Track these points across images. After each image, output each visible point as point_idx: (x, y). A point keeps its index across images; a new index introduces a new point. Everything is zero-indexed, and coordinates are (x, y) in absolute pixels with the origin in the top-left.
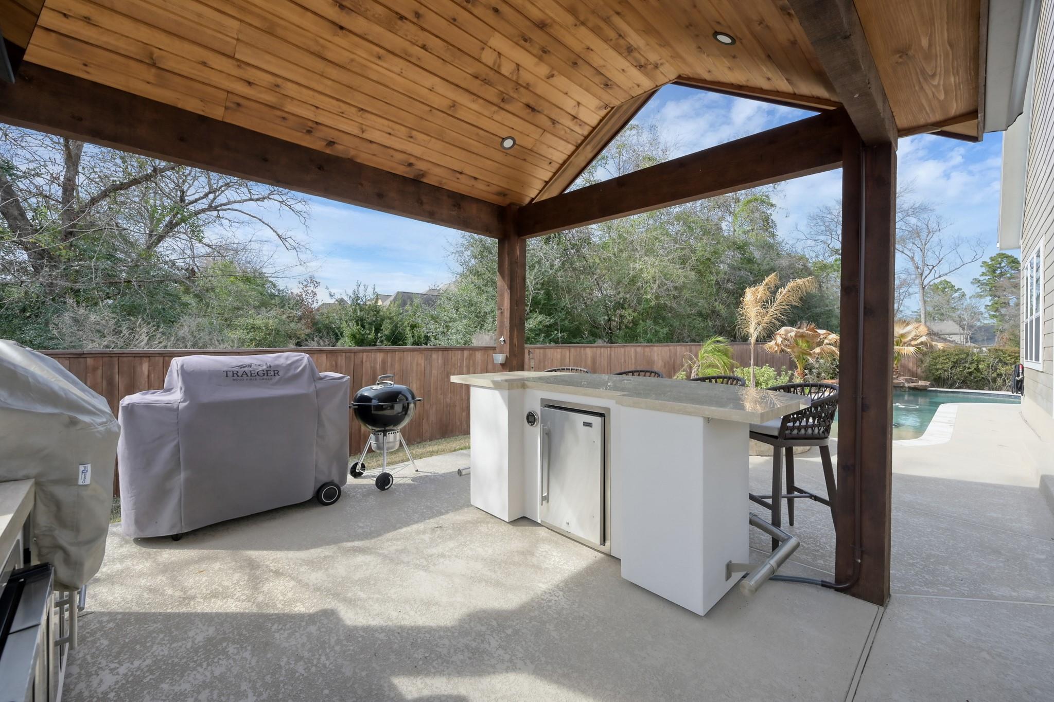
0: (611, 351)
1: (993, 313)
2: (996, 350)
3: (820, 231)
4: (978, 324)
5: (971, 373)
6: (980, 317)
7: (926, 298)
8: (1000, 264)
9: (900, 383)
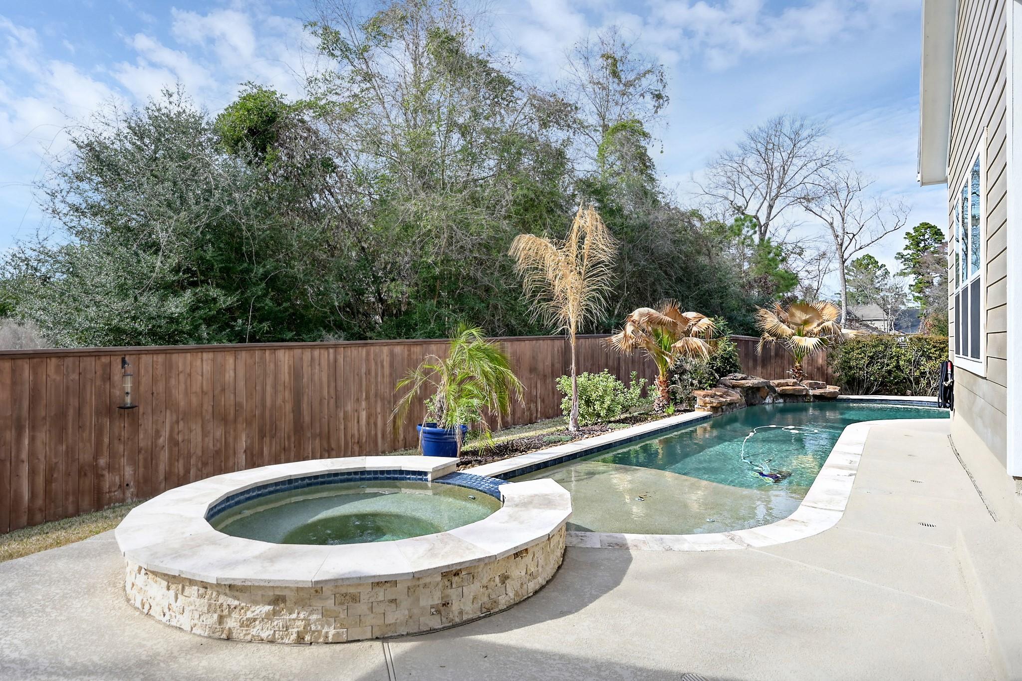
0: (335, 353)
1: (917, 294)
2: (920, 339)
3: (720, 183)
4: (903, 307)
5: (889, 372)
6: (905, 300)
7: (846, 276)
8: (924, 235)
9: (802, 390)
